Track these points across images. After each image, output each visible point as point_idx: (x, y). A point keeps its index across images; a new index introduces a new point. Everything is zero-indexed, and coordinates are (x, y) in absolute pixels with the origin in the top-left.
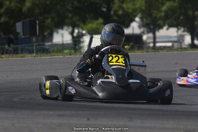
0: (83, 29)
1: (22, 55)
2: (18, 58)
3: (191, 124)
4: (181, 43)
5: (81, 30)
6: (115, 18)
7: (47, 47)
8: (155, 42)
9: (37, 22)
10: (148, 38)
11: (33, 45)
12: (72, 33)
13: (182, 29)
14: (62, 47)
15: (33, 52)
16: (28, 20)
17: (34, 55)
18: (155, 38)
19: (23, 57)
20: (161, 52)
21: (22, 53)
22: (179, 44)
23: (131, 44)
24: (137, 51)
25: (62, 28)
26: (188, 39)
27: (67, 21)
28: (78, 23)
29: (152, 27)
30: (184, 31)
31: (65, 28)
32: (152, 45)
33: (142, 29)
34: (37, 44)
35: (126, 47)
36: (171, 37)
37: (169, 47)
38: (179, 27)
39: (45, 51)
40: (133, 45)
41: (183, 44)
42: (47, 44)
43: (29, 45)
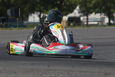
0: (46, 14)
1: (10, 28)
2: (8, 30)
3: (108, 70)
4: (103, 22)
5: (45, 14)
6: (65, 7)
7: (25, 24)
8: (87, 22)
9: (19, 9)
10: (84, 19)
11: (17, 23)
12: (40, 16)
13: (104, 14)
14: (34, 24)
15: (17, 27)
16: (14, 8)
17: (18, 28)
18: (87, 19)
19: (11, 30)
20: (91, 28)
21: (10, 27)
22: (102, 23)
23: (74, 22)
24: (77, 27)
25: (34, 13)
26: (107, 20)
27: (36, 9)
28: (43, 10)
29: (86, 13)
30: (105, 15)
31: (36, 13)
32: (86, 23)
33: (81, 14)
34: (19, 22)
35: (71, 24)
36: (97, 19)
37: (96, 25)
38: (102, 13)
39: (24, 26)
40: (75, 23)
41: (104, 23)
42: (25, 22)
43: (15, 22)
